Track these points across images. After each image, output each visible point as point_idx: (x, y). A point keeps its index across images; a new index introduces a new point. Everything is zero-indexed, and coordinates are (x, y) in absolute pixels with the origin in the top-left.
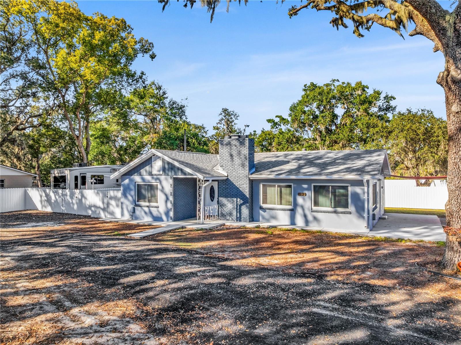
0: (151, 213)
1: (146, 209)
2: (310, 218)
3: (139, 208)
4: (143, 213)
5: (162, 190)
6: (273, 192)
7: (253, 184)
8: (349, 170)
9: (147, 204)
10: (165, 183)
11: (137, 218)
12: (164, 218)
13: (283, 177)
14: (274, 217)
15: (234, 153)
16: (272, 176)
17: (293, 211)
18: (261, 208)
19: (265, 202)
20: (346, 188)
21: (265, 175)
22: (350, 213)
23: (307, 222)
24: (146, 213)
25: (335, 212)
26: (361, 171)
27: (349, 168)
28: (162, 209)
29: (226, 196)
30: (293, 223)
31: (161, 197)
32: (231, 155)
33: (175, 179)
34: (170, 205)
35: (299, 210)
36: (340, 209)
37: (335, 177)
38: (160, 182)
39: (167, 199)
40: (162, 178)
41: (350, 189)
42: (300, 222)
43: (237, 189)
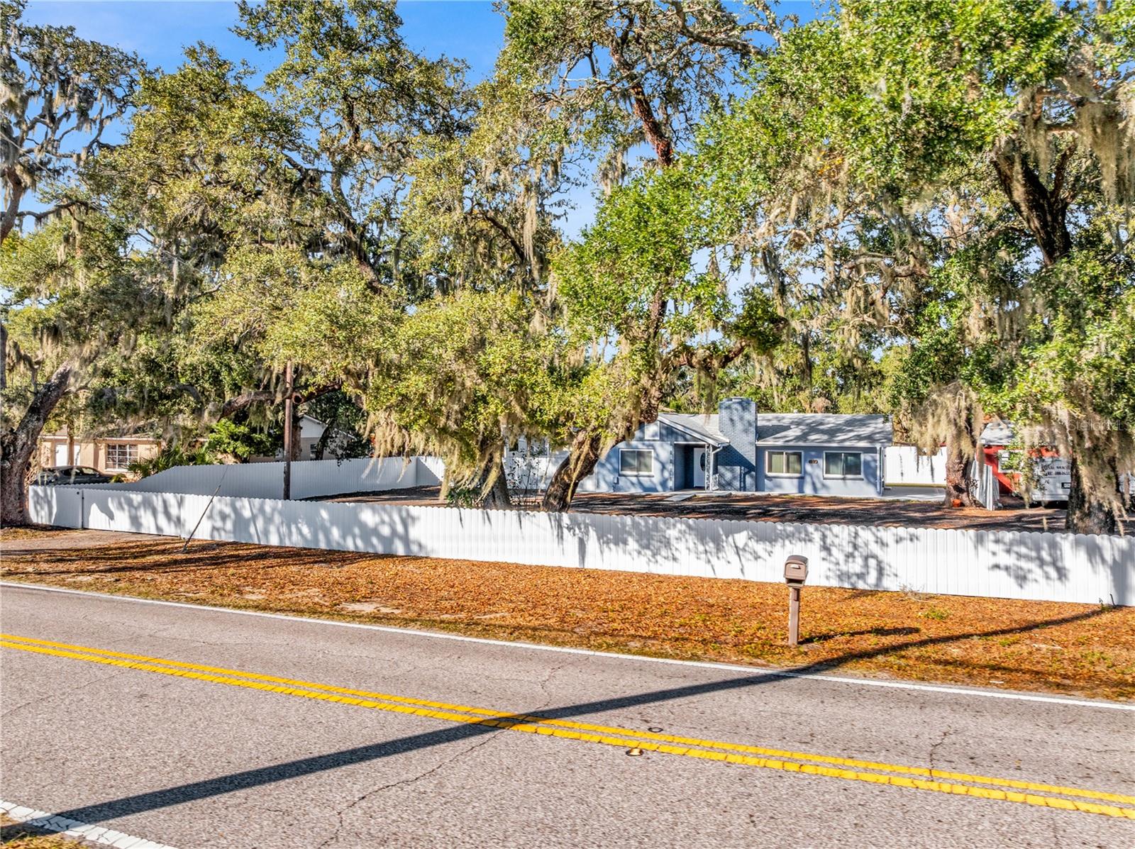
0: (640, 483)
1: (634, 480)
2: (818, 485)
3: (623, 478)
4: (629, 484)
5: (657, 459)
6: (780, 460)
7: (759, 451)
8: (859, 438)
9: (635, 473)
10: (660, 450)
11: (619, 490)
12: (659, 488)
13: (791, 444)
14: (779, 486)
15: (736, 418)
16: (780, 443)
17: (802, 479)
18: (767, 477)
19: (770, 470)
20: (858, 456)
21: (769, 442)
22: (862, 480)
23: (815, 489)
24: (633, 484)
25: (844, 479)
26: (870, 438)
27: (858, 436)
28: (657, 479)
29: (725, 464)
30: (801, 489)
31: (655, 466)
32: (732, 420)
33: (676, 446)
34: (666, 474)
35: (808, 479)
36: (849, 476)
37: (847, 444)
38: (654, 449)
39: (664, 468)
40: (657, 444)
41: (862, 457)
42: (808, 490)
43: (742, 457)
